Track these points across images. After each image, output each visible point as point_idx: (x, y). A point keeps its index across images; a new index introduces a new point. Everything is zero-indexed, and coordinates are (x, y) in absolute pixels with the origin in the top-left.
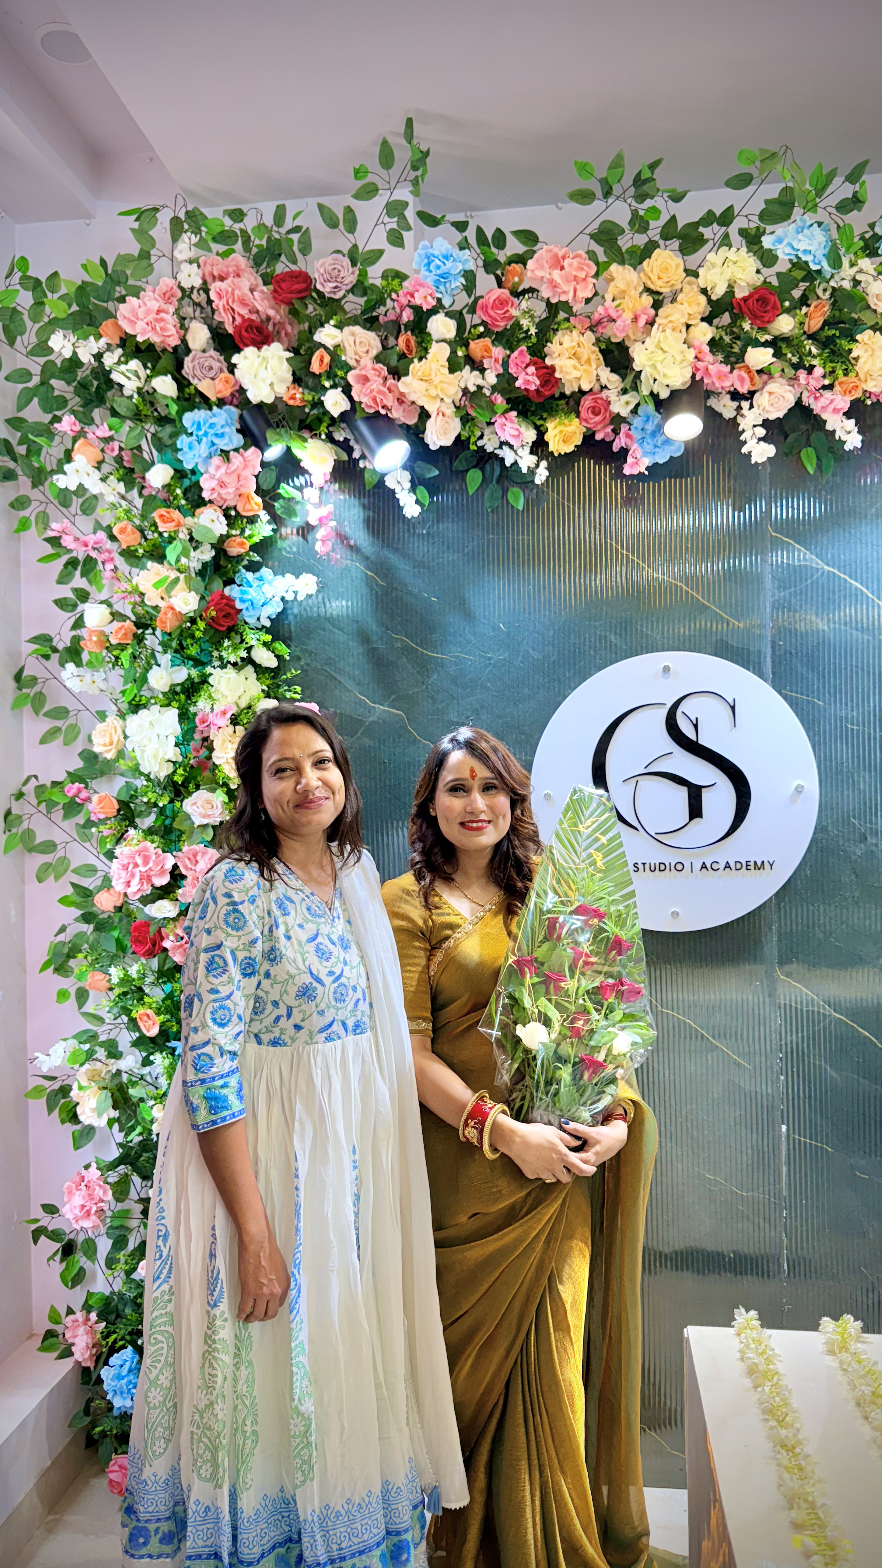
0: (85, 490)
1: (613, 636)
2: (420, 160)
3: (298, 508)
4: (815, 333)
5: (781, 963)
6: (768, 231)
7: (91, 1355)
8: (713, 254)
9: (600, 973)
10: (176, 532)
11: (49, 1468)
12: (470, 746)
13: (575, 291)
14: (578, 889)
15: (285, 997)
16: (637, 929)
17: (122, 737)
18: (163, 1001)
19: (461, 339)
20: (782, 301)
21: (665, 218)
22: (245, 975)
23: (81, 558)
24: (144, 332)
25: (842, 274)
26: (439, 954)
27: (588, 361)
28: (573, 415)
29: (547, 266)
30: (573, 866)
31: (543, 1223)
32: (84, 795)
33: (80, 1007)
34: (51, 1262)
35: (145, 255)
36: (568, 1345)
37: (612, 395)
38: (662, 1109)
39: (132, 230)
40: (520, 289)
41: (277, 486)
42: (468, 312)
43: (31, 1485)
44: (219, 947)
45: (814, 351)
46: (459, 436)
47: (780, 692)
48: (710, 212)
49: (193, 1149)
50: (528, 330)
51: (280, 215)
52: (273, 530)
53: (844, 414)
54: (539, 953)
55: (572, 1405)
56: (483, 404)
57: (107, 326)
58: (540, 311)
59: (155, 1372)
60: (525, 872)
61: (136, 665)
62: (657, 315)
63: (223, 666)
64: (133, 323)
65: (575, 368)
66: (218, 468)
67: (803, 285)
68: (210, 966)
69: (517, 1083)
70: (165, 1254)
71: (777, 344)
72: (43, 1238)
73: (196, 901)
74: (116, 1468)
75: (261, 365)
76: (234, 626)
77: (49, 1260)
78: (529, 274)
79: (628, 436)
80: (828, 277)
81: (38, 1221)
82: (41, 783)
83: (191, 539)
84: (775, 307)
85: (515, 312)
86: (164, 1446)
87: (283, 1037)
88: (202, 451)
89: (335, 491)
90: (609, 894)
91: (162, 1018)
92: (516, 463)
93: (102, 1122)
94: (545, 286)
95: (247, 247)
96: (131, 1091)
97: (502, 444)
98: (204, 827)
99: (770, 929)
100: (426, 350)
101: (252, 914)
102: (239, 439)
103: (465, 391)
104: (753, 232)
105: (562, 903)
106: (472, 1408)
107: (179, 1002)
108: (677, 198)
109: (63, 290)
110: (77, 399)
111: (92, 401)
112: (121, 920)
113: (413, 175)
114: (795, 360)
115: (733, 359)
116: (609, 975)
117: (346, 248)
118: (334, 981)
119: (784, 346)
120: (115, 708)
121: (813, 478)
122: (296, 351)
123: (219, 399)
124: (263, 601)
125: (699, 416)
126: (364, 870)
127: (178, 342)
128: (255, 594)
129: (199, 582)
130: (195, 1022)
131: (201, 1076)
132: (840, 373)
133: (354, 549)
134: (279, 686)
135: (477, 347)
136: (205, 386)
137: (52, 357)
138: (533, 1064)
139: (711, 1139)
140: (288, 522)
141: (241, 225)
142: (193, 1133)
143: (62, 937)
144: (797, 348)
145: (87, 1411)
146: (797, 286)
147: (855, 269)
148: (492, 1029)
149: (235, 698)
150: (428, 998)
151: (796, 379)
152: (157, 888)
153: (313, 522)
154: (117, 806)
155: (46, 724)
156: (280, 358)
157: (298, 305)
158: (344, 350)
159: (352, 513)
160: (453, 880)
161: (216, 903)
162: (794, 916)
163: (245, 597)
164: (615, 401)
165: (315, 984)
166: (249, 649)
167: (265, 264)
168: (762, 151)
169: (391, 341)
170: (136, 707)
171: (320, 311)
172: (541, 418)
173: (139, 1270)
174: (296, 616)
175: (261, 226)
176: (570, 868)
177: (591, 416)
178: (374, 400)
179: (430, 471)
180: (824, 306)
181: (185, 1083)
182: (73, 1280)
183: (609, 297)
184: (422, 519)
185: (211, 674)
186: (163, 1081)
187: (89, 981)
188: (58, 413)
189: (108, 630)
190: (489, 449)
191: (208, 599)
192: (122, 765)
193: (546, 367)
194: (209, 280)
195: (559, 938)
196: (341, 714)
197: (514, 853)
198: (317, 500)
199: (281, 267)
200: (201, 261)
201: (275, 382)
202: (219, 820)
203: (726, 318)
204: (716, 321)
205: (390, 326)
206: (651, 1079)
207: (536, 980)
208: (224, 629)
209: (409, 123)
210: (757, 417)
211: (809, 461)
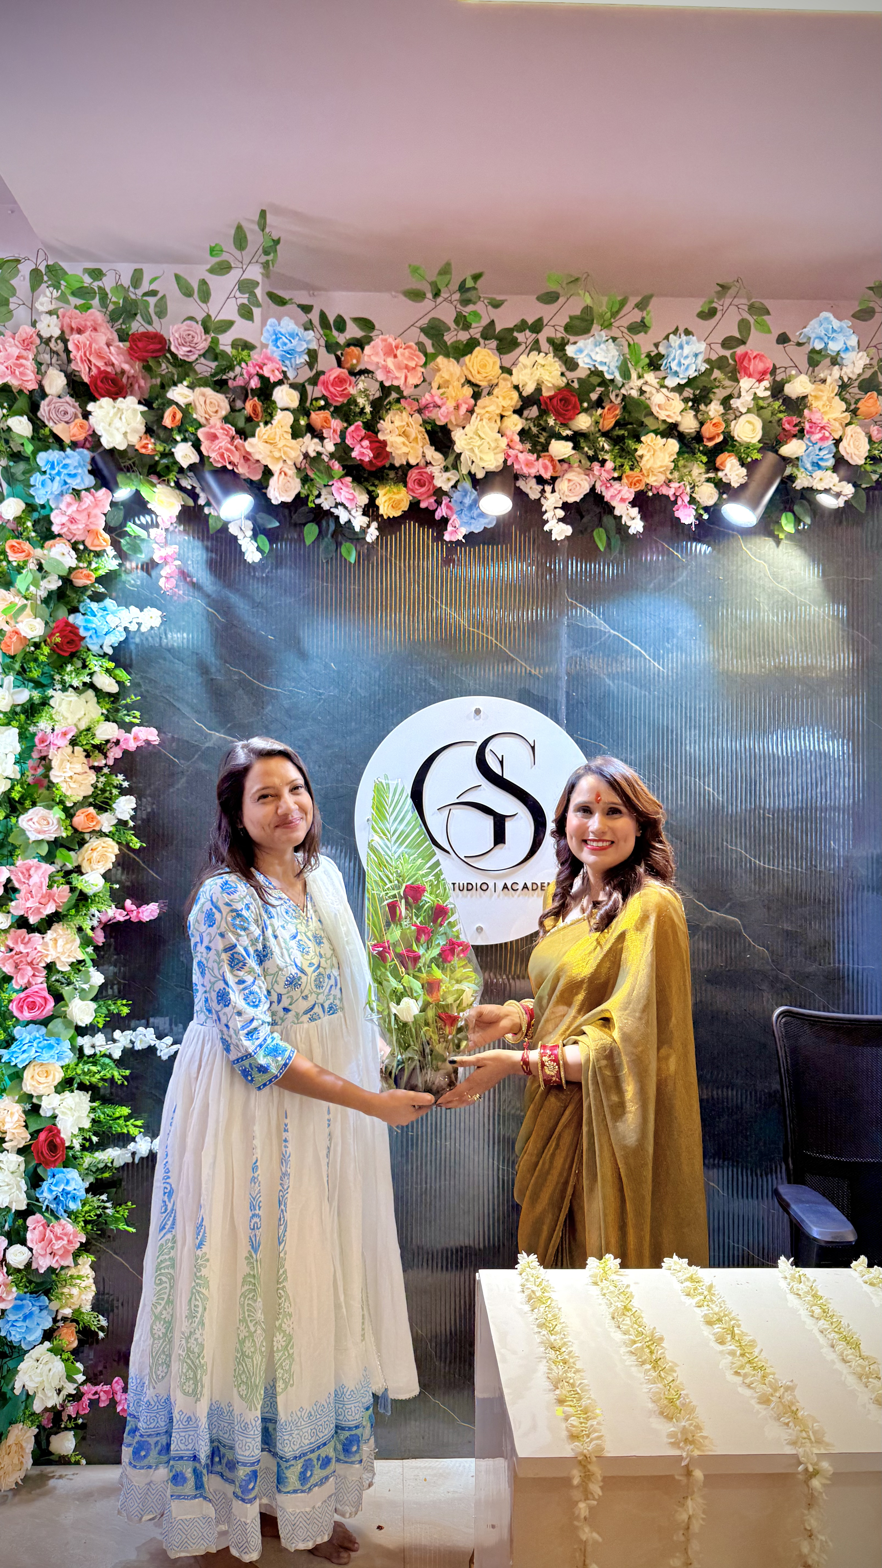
1: (432, 680)
2: (271, 247)
3: (143, 546)
4: (608, 431)
6: (571, 342)
8: (524, 356)
10: (26, 562)
13: (406, 377)
19: (303, 410)
20: (581, 403)
21: (485, 322)
24: (4, 376)
25: (631, 384)
27: (416, 440)
28: (401, 485)
29: (381, 354)
35: (5, 302)
37: (435, 470)
40: (358, 369)
41: (124, 524)
42: (310, 385)
45: (607, 447)
46: (298, 495)
48: (524, 322)
50: (363, 407)
51: (137, 278)
52: (119, 564)
53: (630, 503)
56: (322, 468)
58: (375, 391)
62: (476, 405)
63: (64, 689)
65: (404, 444)
66: (69, 505)
67: (599, 390)
71: (577, 438)
75: (115, 414)
76: (77, 653)
78: (366, 358)
79: (448, 507)
80: (620, 385)
83: (40, 568)
84: (575, 407)
85: (352, 391)
88: (54, 489)
89: (180, 533)
92: (349, 521)
94: (380, 370)
95: (104, 303)
97: (337, 505)
98: (39, 842)
100: (271, 416)
102: (90, 480)
103: (306, 455)
104: (559, 341)
108: (496, 305)
113: (264, 258)
114: (591, 453)
115: (539, 448)
117: (200, 316)
119: (582, 441)
121: (604, 553)
122: (148, 405)
123: (72, 442)
124: (106, 630)
125: (509, 495)
127: (36, 387)
128: (98, 624)
129: (45, 610)
132: (627, 467)
133: (196, 586)
134: (117, 711)
135: (317, 418)
136: (59, 429)
140: (133, 558)
141: (100, 283)
144: (593, 445)
146: (594, 390)
147: (641, 381)
149: (76, 721)
151: (591, 469)
153: (158, 559)
156: (134, 410)
157: (151, 363)
158: (195, 408)
159: (196, 553)
161: (220, 911)
163: (89, 625)
164: (438, 477)
166: (91, 675)
167: (121, 321)
168: (568, 275)
169: (239, 404)
171: (173, 370)
172: (374, 485)
174: (137, 645)
175: (119, 287)
177: (417, 487)
178: (222, 456)
179: (270, 522)
180: (616, 410)
183: (435, 385)
184: (261, 565)
185: (52, 697)
190: (326, 506)
191: (53, 625)
193: (379, 441)
194: (67, 331)
196: (178, 739)
198: (163, 540)
199: (137, 326)
200: (60, 313)
201: (128, 431)
202: (54, 836)
203: (534, 412)
204: (525, 414)
205: (238, 390)
208: (67, 654)
209: (263, 213)
210: (557, 501)
211: (600, 539)
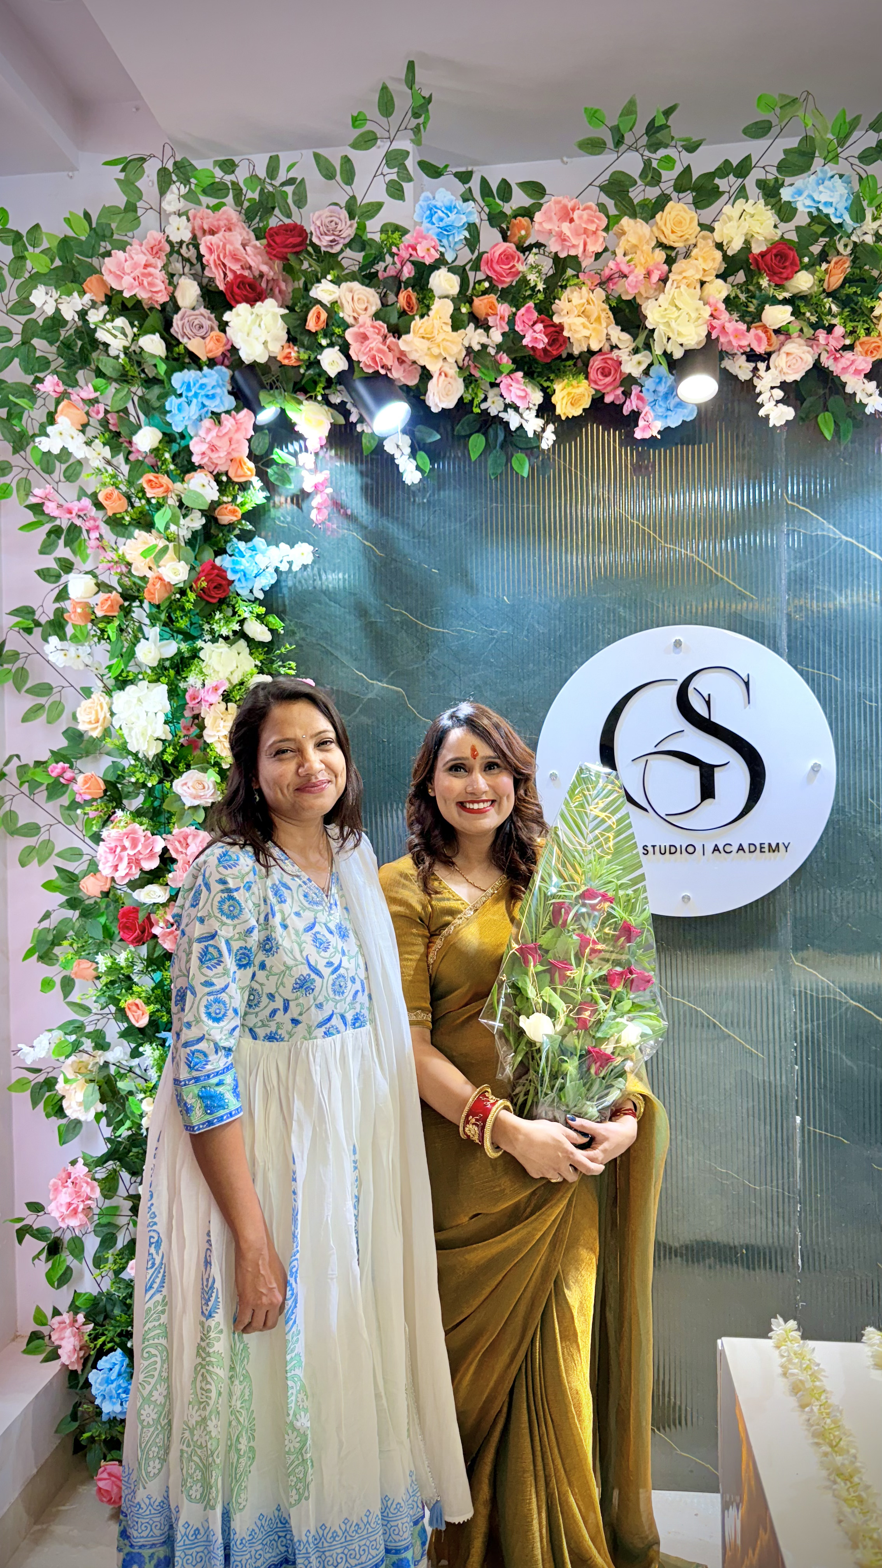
0: (70, 454)
1: (621, 609)
2: (421, 108)
3: (292, 475)
4: (835, 290)
5: (795, 950)
6: (786, 184)
7: (79, 1358)
8: (729, 206)
9: (607, 961)
10: (165, 498)
11: (35, 1476)
12: (471, 723)
13: (585, 244)
14: (584, 873)
15: (281, 989)
16: (647, 914)
17: (108, 715)
18: (153, 990)
19: (464, 296)
20: (801, 257)
21: (678, 169)
22: (240, 966)
23: (65, 525)
24: (131, 288)
25: (865, 228)
26: (438, 941)
27: (598, 319)
28: (582, 377)
29: (555, 218)
30: (579, 848)
31: (549, 1223)
32: (68, 774)
33: (65, 997)
34: (37, 1261)
35: (131, 208)
36: (575, 1352)
37: (623, 355)
38: (672, 1100)
39: (118, 180)
40: (527, 243)
41: (270, 451)
42: (471, 269)
43: (16, 1495)
44: (213, 936)
45: (835, 308)
46: (461, 399)
47: (795, 668)
48: (727, 162)
49: (185, 1150)
50: (536, 286)
51: (273, 167)
52: (266, 498)
53: (866, 376)
54: (543, 941)
55: (579, 1415)
56: (488, 363)
57: (91, 282)
58: (547, 266)
59: (149, 1388)
60: (528, 855)
61: (123, 638)
62: (670, 271)
63: (214, 640)
64: (119, 278)
65: (585, 327)
66: (209, 431)
67: (823, 240)
68: (204, 958)
69: (520, 1078)
70: (157, 1262)
71: (794, 301)
72: (28, 1236)
73: (186, 887)
74: (105, 1475)
75: (254, 322)
76: (225, 598)
77: (34, 1259)
78: (536, 226)
79: (640, 398)
80: (850, 231)
81: (23, 1219)
82: (24, 762)
83: (181, 505)
84: (793, 264)
85: (521, 267)
86: (159, 1466)
87: (280, 1032)
88: (192, 413)
89: (331, 457)
90: (618, 878)
91: (152, 1007)
92: (521, 426)
93: (91, 1116)
94: (553, 239)
95: (238, 201)
96: (120, 1085)
97: (507, 406)
98: (195, 808)
99: (785, 914)
100: (428, 308)
101: (247, 901)
102: (230, 402)
103: (469, 350)
104: (772, 183)
105: (568, 887)
106: (474, 1416)
107: (170, 991)
108: (691, 148)
109: (45, 245)
110: (60, 360)
111: (76, 362)
112: (108, 906)
113: (414, 122)
114: (813, 319)
115: (749, 317)
116: (617, 963)
117: (343, 200)
118: (333, 972)
119: (802, 304)
120: (101, 685)
121: (830, 444)
122: (291, 309)
123: (209, 359)
124: (255, 572)
125: (714, 377)
126: (362, 855)
127: (167, 299)
128: (247, 565)
129: (189, 552)
130: (188, 1017)
131: (195, 1074)
132: (862, 332)
133: (351, 518)
134: (272, 662)
135: (481, 304)
136: (195, 345)
137: (33, 316)
138: (538, 1057)
139: (723, 1131)
140: (280, 490)
141: (232, 177)
142: (186, 1134)
143: (46, 924)
144: (817, 307)
145: (74, 1416)
146: (817, 241)
147: (878, 223)
148: (494, 1020)
149: (227, 674)
150: (426, 987)
151: (814, 339)
152: (146, 873)
153: (309, 488)
154: (103, 787)
155: (29, 702)
156: (274, 315)
157: (293, 261)
158: (342, 307)
159: (349, 480)
160: (453, 863)
161: (209, 889)
162: (809, 900)
163: (237, 567)
164: (627, 361)
165: (313, 976)
166: (242, 622)
167: (258, 219)
168: (782, 96)
169: (391, 298)
170: (122, 683)
171: (316, 267)
172: (548, 379)
173: (128, 1269)
174: (290, 589)
175: (254, 177)
176: (576, 850)
177: (600, 377)
178: (374, 359)
179: (430, 435)
180: (844, 263)
181: (177, 1081)
182: (59, 1280)
183: (620, 252)
184: (422, 486)
185: (201, 649)
186: (153, 1074)
187: (75, 969)
188: (41, 375)
189: (92, 601)
190: (493, 412)
191: (198, 569)
192: (109, 744)
193: (554, 325)
194: (199, 234)
195: (564, 924)
196: (337, 691)
197: (517, 836)
198: (312, 466)
199: (275, 221)
200: (190, 214)
201: (269, 340)
202: (211, 801)
203: (741, 277)
204: (730, 279)
205: (390, 281)
206: (661, 1070)
207: (540, 968)
208: (214, 601)
209: (411, 66)
210: (774, 379)
211: (827, 426)
